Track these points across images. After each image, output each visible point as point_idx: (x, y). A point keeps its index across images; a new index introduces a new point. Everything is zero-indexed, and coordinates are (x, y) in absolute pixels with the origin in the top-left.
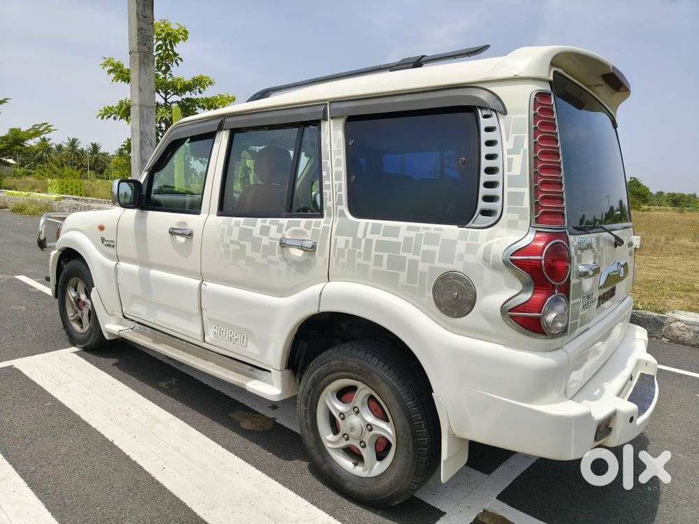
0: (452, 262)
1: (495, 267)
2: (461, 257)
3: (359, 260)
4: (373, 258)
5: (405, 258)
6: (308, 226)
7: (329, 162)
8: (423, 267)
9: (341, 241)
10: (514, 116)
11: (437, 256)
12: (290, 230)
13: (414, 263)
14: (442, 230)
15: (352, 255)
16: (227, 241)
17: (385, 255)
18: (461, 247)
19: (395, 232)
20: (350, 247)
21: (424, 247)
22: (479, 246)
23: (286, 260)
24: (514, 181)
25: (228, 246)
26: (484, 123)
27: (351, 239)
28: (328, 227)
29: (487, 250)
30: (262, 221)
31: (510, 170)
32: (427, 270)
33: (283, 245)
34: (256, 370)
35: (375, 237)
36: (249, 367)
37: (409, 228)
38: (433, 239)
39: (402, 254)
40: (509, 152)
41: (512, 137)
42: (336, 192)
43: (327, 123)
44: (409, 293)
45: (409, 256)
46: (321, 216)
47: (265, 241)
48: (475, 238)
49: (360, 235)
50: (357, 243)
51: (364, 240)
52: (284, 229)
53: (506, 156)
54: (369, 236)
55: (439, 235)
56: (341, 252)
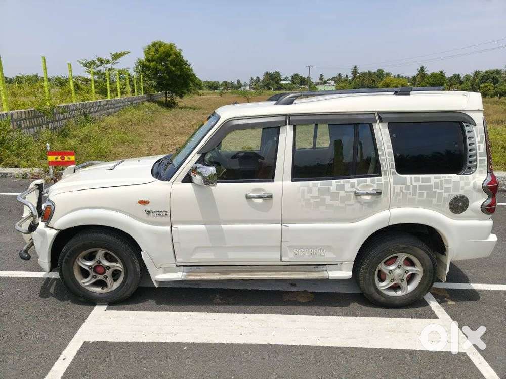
0: (459, 191)
1: (478, 191)
2: (463, 188)
3: (411, 196)
4: (418, 194)
5: (435, 192)
6: (373, 182)
7: (382, 146)
8: (445, 195)
9: (398, 188)
10: (479, 127)
11: (452, 190)
12: (360, 185)
13: (440, 194)
14: (451, 177)
15: (405, 194)
16: (307, 196)
17: (425, 192)
18: (462, 184)
19: (429, 180)
20: (404, 190)
21: (445, 186)
22: (469, 183)
23: (360, 202)
24: (481, 155)
25: (309, 200)
26: (467, 129)
27: (404, 186)
28: (387, 182)
29: (475, 184)
30: (336, 182)
31: (479, 150)
32: (447, 196)
33: (357, 194)
34: (319, 267)
35: (418, 184)
36: (314, 266)
37: (435, 178)
38: (448, 182)
39: (434, 190)
40: (479, 142)
41: (479, 136)
42: (389, 163)
43: (377, 125)
44: (437, 207)
45: (438, 191)
46: (380, 175)
47: (342, 193)
48: (467, 179)
49: (409, 184)
50: (408, 188)
51: (411, 186)
52: (356, 185)
53: (477, 144)
54: (414, 184)
55: (451, 180)
56: (398, 193)
